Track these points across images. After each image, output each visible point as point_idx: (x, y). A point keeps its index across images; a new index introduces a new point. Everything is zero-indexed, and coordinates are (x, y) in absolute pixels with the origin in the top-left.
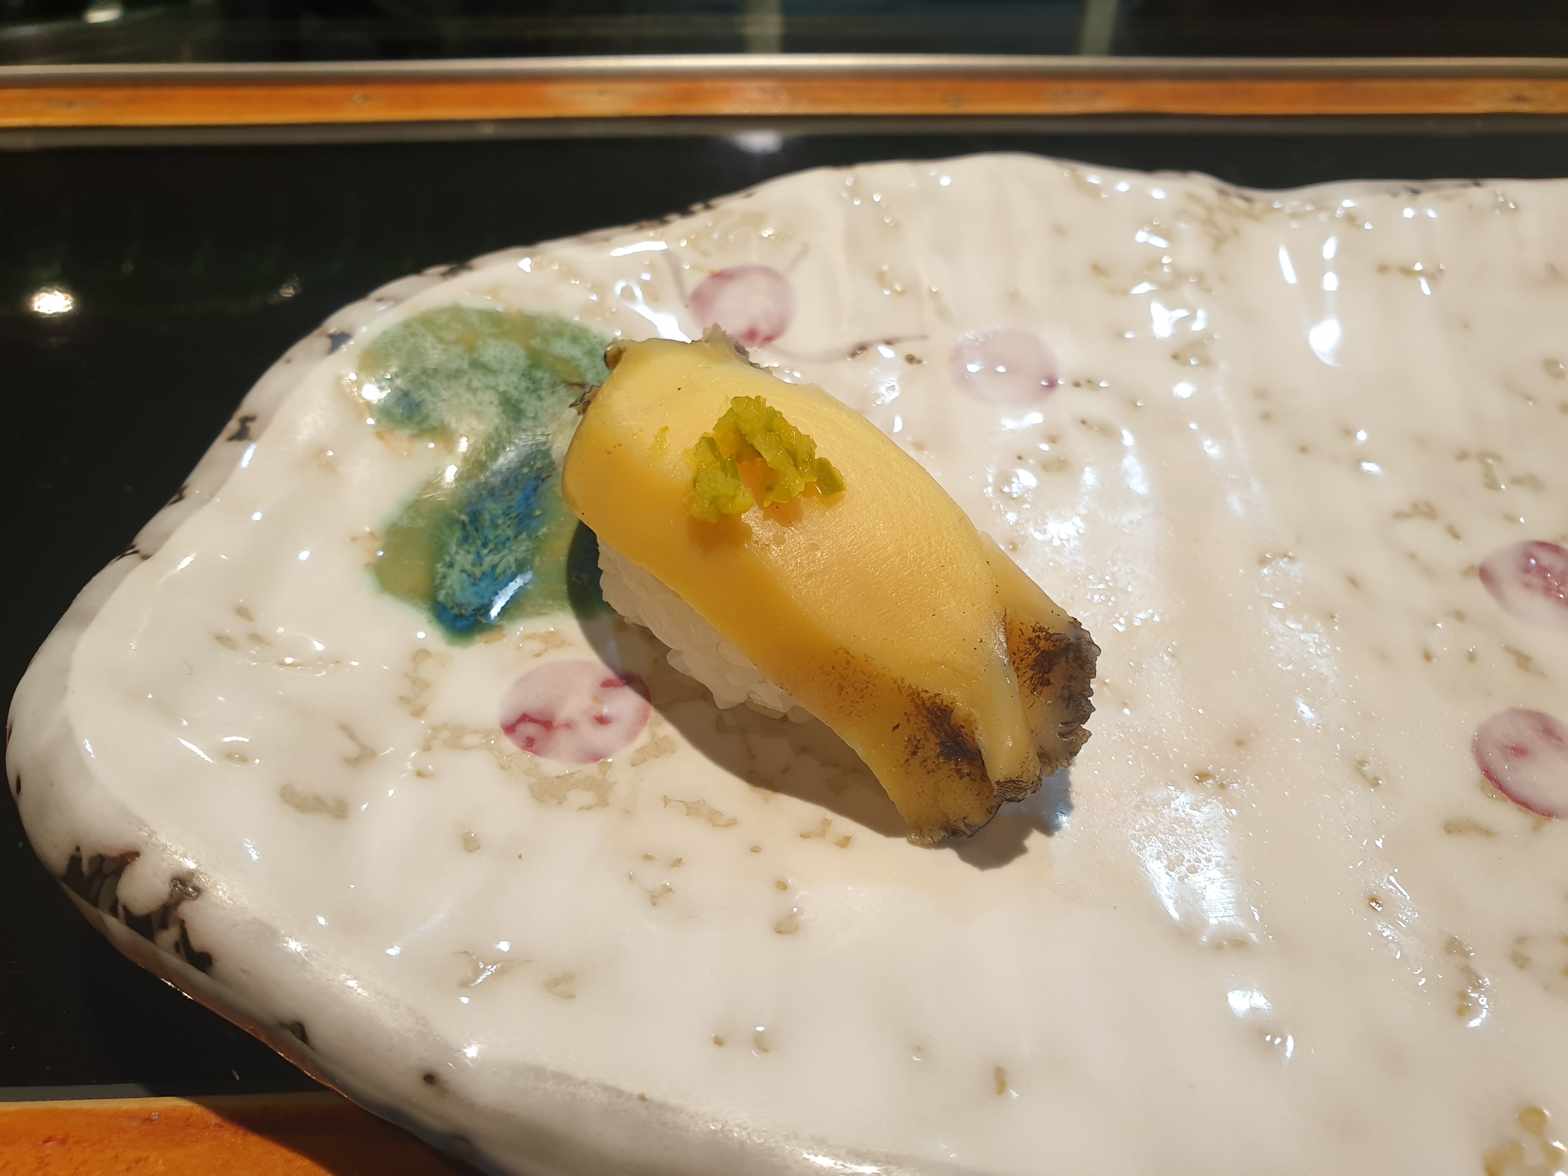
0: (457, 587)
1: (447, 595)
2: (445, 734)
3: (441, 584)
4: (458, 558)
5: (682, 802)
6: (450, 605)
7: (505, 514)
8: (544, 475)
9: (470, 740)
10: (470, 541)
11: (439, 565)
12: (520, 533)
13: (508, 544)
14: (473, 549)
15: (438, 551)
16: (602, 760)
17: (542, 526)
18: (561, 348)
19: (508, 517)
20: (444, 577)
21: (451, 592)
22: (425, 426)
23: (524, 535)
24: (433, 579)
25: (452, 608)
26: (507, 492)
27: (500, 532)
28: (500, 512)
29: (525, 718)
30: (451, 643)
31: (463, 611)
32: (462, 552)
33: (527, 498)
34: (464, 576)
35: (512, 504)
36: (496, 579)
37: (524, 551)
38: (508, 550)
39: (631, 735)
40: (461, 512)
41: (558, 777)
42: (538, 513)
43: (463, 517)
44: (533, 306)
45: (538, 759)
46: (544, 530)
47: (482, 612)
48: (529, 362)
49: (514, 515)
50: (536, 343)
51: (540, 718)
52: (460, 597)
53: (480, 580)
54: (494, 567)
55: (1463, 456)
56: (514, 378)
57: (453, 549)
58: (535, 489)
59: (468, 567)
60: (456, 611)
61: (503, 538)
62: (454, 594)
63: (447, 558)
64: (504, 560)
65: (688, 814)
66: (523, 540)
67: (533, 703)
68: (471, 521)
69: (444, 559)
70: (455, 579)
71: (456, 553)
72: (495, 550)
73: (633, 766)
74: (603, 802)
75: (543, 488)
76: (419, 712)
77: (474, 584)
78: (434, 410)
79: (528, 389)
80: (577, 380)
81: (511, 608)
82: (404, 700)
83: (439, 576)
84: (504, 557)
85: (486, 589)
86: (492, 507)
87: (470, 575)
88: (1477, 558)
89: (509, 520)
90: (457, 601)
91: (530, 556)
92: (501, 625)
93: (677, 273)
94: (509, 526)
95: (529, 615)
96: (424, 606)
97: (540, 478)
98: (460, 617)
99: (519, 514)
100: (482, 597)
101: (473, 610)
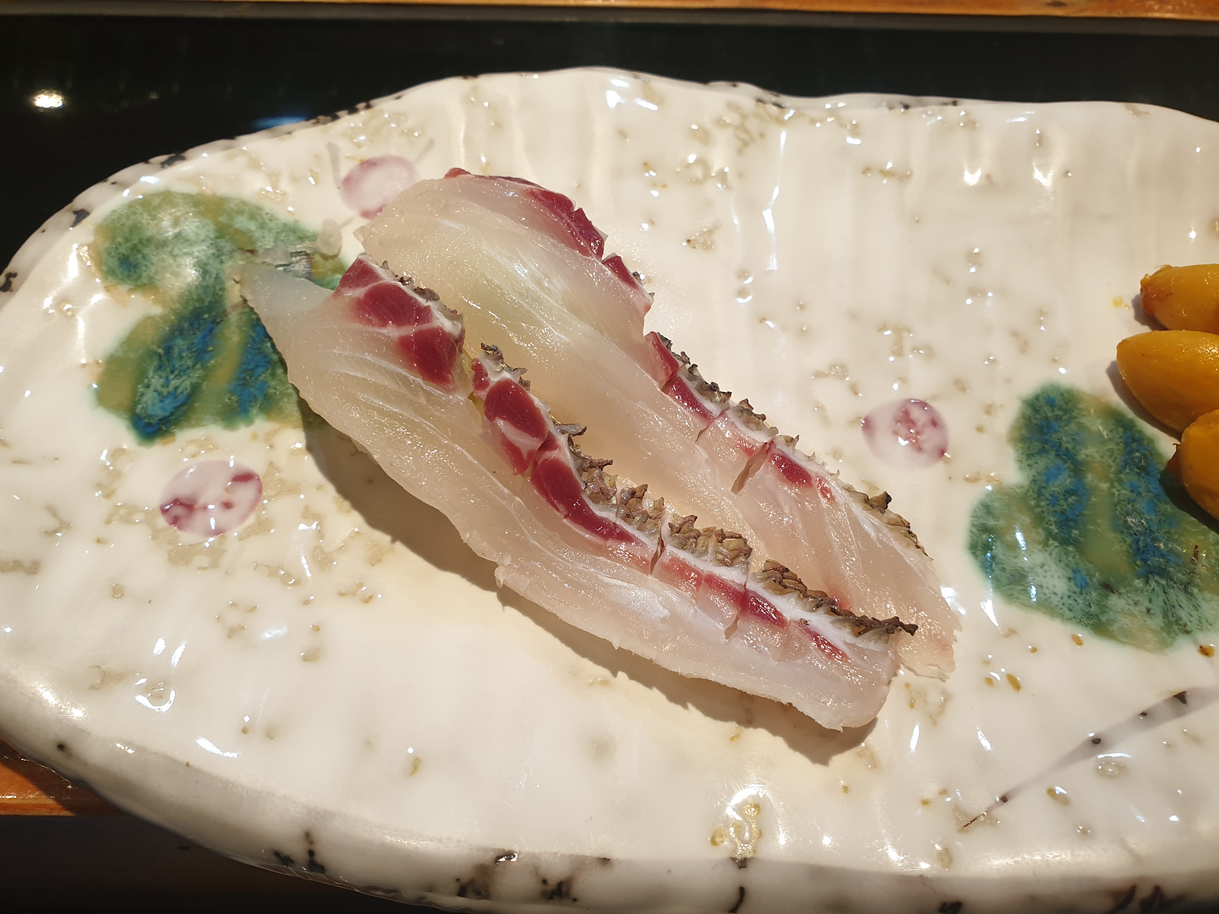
0: (150, 403)
1: (142, 408)
3: (139, 400)
4: (153, 381)
5: (267, 566)
6: (144, 416)
7: (189, 349)
8: (218, 320)
9: (137, 517)
10: (163, 368)
11: (140, 386)
12: (197, 363)
13: (188, 372)
14: (164, 375)
15: (141, 376)
16: (221, 534)
17: (212, 359)
18: (242, 222)
19: (190, 352)
20: (142, 395)
21: (145, 406)
22: (139, 283)
23: (198, 366)
24: (135, 396)
25: (145, 418)
26: (191, 333)
27: (183, 362)
28: (185, 347)
29: (177, 502)
30: (140, 444)
31: (151, 421)
32: (156, 377)
33: (204, 337)
34: (156, 394)
35: (194, 341)
36: (176, 398)
37: (199, 377)
38: (186, 376)
39: (244, 517)
40: (159, 347)
41: (190, 546)
42: (210, 348)
43: (160, 351)
44: (223, 190)
45: (179, 533)
46: (213, 362)
47: (164, 421)
48: (217, 234)
49: (194, 350)
50: (223, 219)
51: (187, 502)
52: (151, 411)
53: (166, 397)
54: (176, 388)
55: (883, 329)
56: (204, 247)
57: (151, 374)
58: (211, 330)
59: (159, 388)
60: (147, 421)
61: (185, 367)
62: (147, 408)
63: (146, 381)
64: (184, 384)
65: (269, 575)
66: (198, 369)
67: (183, 491)
68: (165, 354)
69: (143, 382)
70: (149, 397)
71: (153, 377)
72: (179, 376)
73: (240, 540)
74: (214, 565)
75: (216, 330)
76: (109, 495)
77: (161, 401)
78: (146, 271)
79: (214, 254)
80: (250, 248)
81: (182, 420)
82: (99, 486)
83: (139, 394)
84: (184, 381)
85: (169, 405)
86: (180, 343)
87: (160, 393)
88: (866, 409)
89: (190, 353)
90: (148, 413)
91: (200, 382)
92: (174, 432)
93: (335, 162)
94: (190, 358)
95: (193, 426)
96: (126, 417)
97: (215, 323)
98: (149, 424)
99: (198, 349)
100: (165, 411)
101: (158, 420)
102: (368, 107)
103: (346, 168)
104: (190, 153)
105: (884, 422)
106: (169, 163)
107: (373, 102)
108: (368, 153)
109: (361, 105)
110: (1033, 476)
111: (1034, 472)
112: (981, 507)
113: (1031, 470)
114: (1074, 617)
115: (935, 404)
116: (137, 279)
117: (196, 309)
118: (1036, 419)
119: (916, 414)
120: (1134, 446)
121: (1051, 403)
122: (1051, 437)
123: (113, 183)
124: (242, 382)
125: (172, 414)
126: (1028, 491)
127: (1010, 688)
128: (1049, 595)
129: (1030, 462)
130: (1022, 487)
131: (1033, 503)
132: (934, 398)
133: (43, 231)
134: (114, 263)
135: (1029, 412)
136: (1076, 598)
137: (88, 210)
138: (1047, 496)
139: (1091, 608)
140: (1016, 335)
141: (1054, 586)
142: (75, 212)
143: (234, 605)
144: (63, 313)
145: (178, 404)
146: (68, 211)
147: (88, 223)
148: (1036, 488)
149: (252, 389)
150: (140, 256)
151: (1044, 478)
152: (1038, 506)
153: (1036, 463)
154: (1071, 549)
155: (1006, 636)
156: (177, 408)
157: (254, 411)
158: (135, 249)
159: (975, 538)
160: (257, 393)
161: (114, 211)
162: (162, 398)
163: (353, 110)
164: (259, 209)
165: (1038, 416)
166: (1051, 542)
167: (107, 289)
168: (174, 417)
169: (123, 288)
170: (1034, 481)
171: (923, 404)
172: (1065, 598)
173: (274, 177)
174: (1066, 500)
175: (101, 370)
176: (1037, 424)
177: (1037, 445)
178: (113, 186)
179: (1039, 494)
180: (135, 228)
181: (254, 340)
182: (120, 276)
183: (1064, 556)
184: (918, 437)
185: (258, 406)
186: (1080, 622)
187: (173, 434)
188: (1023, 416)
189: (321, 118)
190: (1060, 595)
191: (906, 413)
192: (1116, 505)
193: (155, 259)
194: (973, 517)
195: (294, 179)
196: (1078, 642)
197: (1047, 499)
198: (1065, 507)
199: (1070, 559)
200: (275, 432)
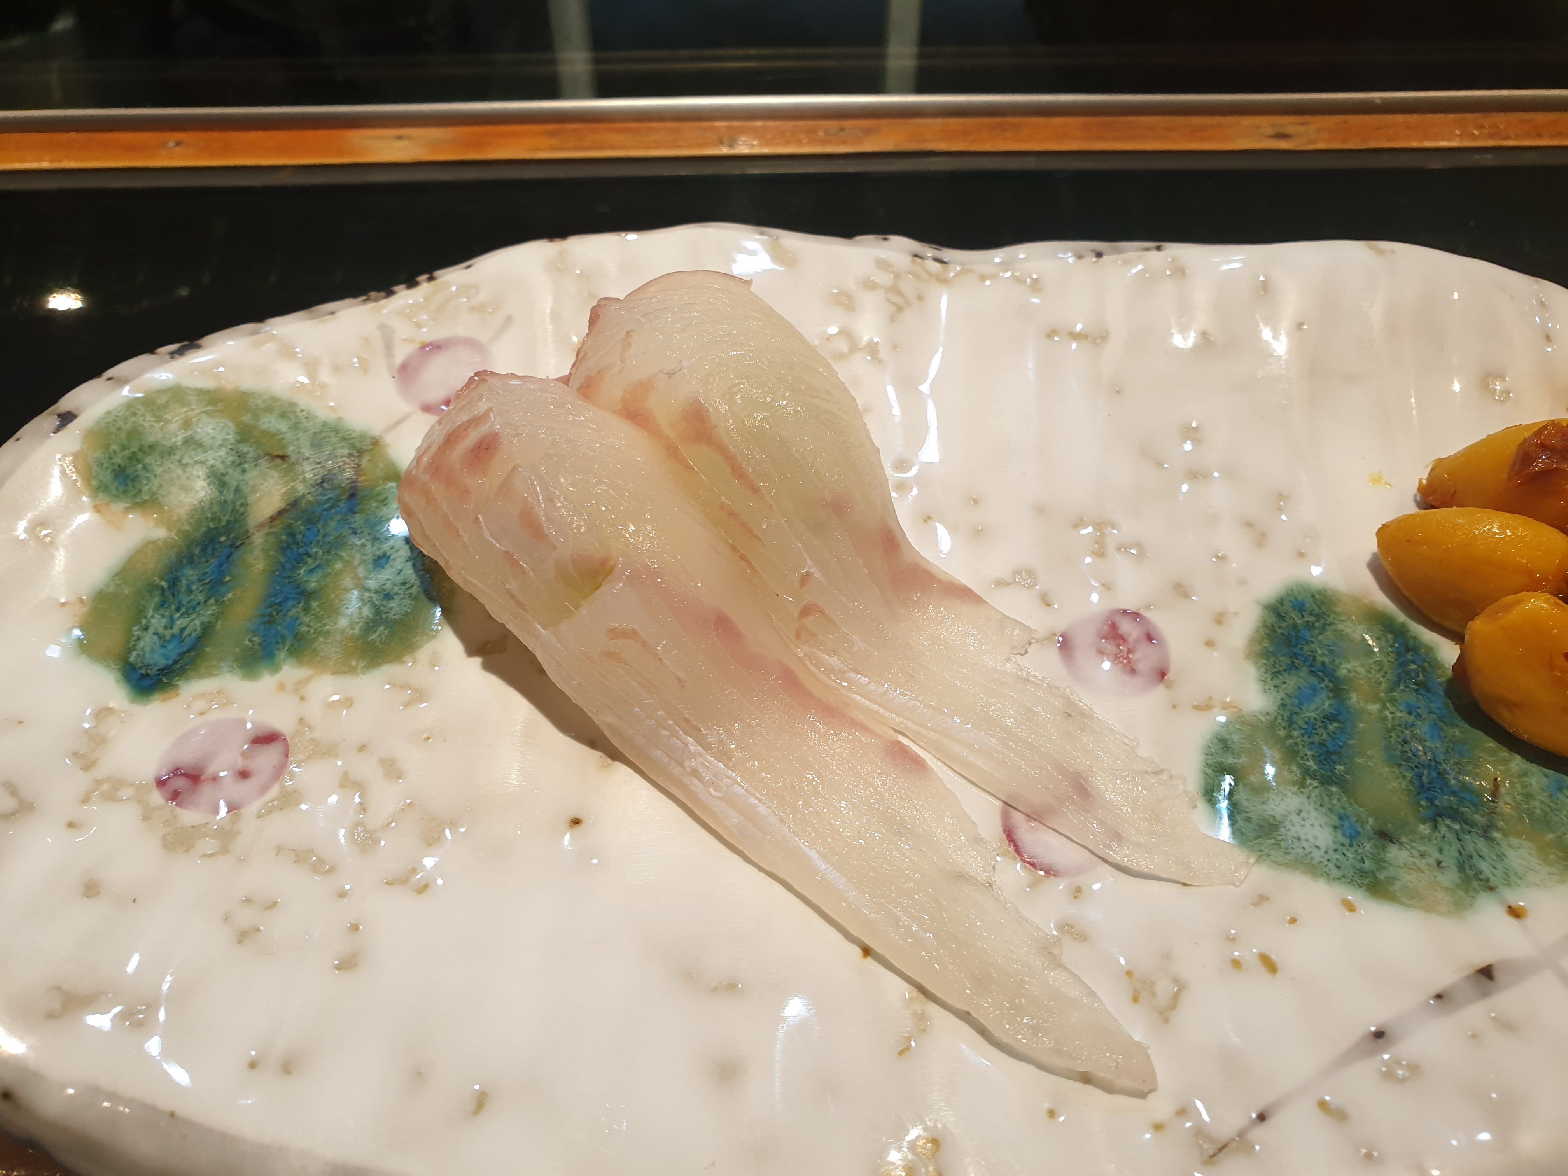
0: (147, 649)
1: (138, 655)
2: (106, 787)
3: (134, 646)
4: (153, 621)
5: (293, 850)
6: (140, 665)
7: (200, 580)
8: (238, 543)
9: (126, 793)
10: (166, 606)
11: (135, 628)
12: (210, 598)
13: (198, 609)
14: (167, 613)
15: (138, 615)
16: (234, 811)
17: (229, 592)
18: (270, 423)
19: (201, 584)
20: (139, 639)
21: (142, 653)
22: (138, 500)
23: (212, 601)
24: (128, 641)
25: (140, 668)
26: (204, 560)
27: (192, 597)
28: (196, 578)
29: (177, 772)
30: (133, 701)
31: (149, 672)
32: (157, 616)
33: (221, 565)
34: (156, 638)
35: (207, 570)
36: (182, 642)
37: (212, 615)
38: (196, 614)
39: (265, 789)
40: (161, 579)
41: (193, 827)
42: (228, 579)
43: (163, 583)
44: (248, 383)
45: (179, 810)
46: (230, 595)
47: (165, 672)
48: (238, 437)
49: (207, 581)
50: (247, 418)
51: (191, 772)
52: (149, 659)
53: (168, 642)
54: (183, 630)
55: (1080, 524)
56: (222, 452)
57: (151, 613)
58: (229, 557)
59: (160, 630)
60: (143, 671)
61: (195, 603)
62: (144, 655)
63: (144, 622)
64: (192, 624)
65: (295, 862)
66: (212, 605)
67: (187, 758)
68: (169, 587)
69: (141, 623)
70: (148, 641)
71: (153, 617)
72: (187, 614)
73: (259, 817)
74: (225, 850)
75: (235, 556)
76: (88, 766)
77: (163, 646)
78: (147, 485)
79: (234, 462)
80: (280, 453)
81: (189, 669)
82: (77, 755)
83: (134, 638)
84: (193, 620)
85: (173, 650)
86: (189, 575)
87: (161, 637)
88: (1063, 624)
89: (201, 586)
90: (145, 662)
91: (214, 620)
92: (178, 685)
93: (389, 347)
94: (201, 592)
95: (202, 677)
96: (116, 667)
97: (235, 547)
98: (146, 676)
99: (212, 580)
100: (167, 659)
101: (158, 670)
102: (431, 279)
103: (402, 353)
104: (206, 340)
105: (1085, 639)
106: (180, 352)
107: (437, 273)
108: (428, 334)
109: (423, 278)
110: (1282, 699)
111: (1282, 694)
112: (1215, 741)
113: (1278, 691)
114: (1344, 876)
115: (1151, 615)
116: (136, 495)
117: (210, 530)
118: (1280, 628)
119: (1126, 627)
120: (1409, 656)
121: (1300, 607)
122: (1302, 649)
123: (109, 379)
124: (267, 619)
125: (176, 662)
126: (1276, 718)
127: (1263, 971)
128: (1309, 850)
129: (1277, 682)
130: (1268, 714)
131: (1282, 733)
132: (1148, 607)
133: (18, 440)
134: (107, 476)
135: (1272, 619)
136: (1345, 852)
137: (75, 412)
138: (1301, 723)
139: (1364, 863)
140: (1249, 525)
141: (1316, 838)
142: (59, 416)
143: (248, 901)
144: (40, 540)
145: (185, 649)
146: (51, 414)
147: (75, 429)
148: (1286, 715)
149: (279, 628)
150: (140, 466)
151: (1296, 702)
152: (1290, 736)
153: (1284, 683)
154: (1334, 789)
155: (1255, 904)
156: (182, 655)
157: (282, 655)
158: (134, 458)
159: (1211, 781)
160: (286, 632)
161: (109, 412)
162: (164, 642)
163: (412, 283)
164: (293, 405)
165: (1284, 624)
166: (1309, 781)
167: (97, 509)
168: (178, 666)
169: (118, 507)
170: (1283, 706)
171: (1135, 616)
172: (1331, 852)
173: (311, 366)
174: (1325, 727)
175: (85, 609)
176: (1282, 634)
177: (1285, 660)
178: (108, 382)
179: (1291, 722)
180: (135, 433)
181: (283, 567)
182: (114, 492)
183: (1327, 799)
184: (1131, 656)
185: (286, 648)
186: (1351, 882)
187: (177, 686)
188: (1265, 625)
189: (373, 294)
190: (1323, 849)
191: (1114, 627)
192: (1389, 731)
193: (159, 470)
194: (1206, 754)
195: (337, 369)
196: (1350, 907)
197: (1301, 728)
198: (1324, 737)
199: (1335, 802)
200: (308, 679)
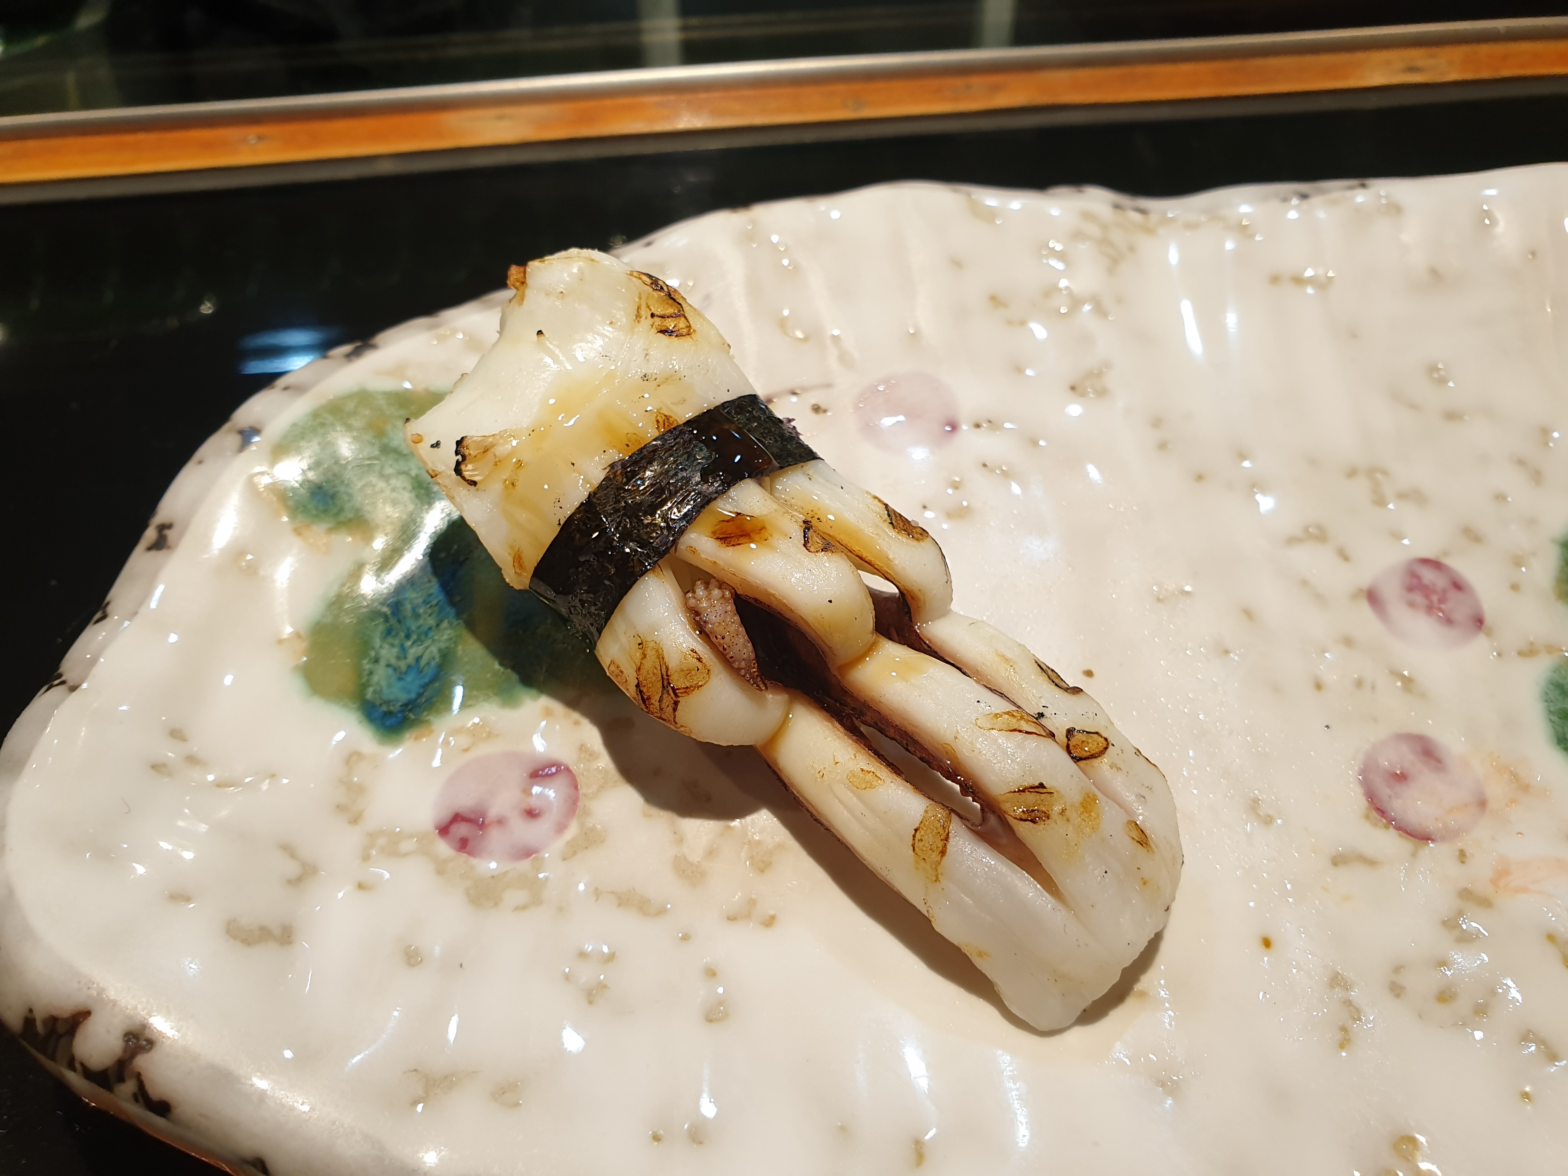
0: (383, 683)
1: (375, 692)
2: (382, 841)
3: (368, 681)
4: (383, 652)
5: (613, 892)
6: (378, 702)
7: (426, 602)
8: (462, 558)
9: (406, 846)
10: (393, 633)
11: (365, 662)
12: (442, 621)
13: (431, 634)
14: (397, 642)
15: (364, 647)
16: (534, 856)
19: (429, 606)
20: (371, 673)
21: (379, 689)
22: (342, 518)
23: (445, 624)
24: (360, 676)
25: (381, 705)
27: (421, 622)
28: (420, 600)
29: (457, 818)
30: (382, 742)
31: (392, 708)
32: (386, 646)
33: (447, 584)
34: (390, 670)
35: (432, 591)
36: (421, 672)
37: (447, 640)
38: (431, 640)
39: (561, 828)
40: (382, 604)
41: (493, 877)
42: (457, 598)
43: (386, 611)
45: (473, 861)
47: (410, 707)
49: (434, 602)
51: (472, 817)
52: (388, 694)
53: (406, 673)
54: (418, 659)
55: (1352, 473)
57: (377, 642)
58: (453, 574)
59: (393, 661)
60: (384, 708)
61: (425, 628)
62: (381, 690)
64: (428, 651)
65: (619, 905)
66: (446, 629)
67: (465, 801)
68: (394, 615)
69: (369, 655)
70: (381, 675)
71: (381, 647)
72: (418, 641)
73: (563, 861)
74: (536, 900)
75: (461, 573)
76: (355, 820)
77: (400, 679)
78: (349, 501)
81: (437, 701)
82: (340, 808)
83: (366, 673)
84: (427, 648)
85: (413, 683)
86: (411, 597)
87: (395, 669)
88: (1365, 580)
89: (429, 608)
90: (385, 697)
91: (453, 645)
92: (429, 720)
94: (430, 615)
96: (354, 706)
97: (456, 563)
98: (389, 714)
99: (439, 601)
100: (409, 692)
101: (401, 706)
104: (382, 338)
105: (1392, 591)
106: (356, 353)
112: (1551, 687)
115: (1448, 561)
116: (337, 515)
119: (1429, 576)
123: (286, 388)
124: (513, 639)
125: (420, 695)
132: (1446, 554)
133: (200, 462)
134: (303, 495)
137: (258, 426)
142: (241, 432)
143: (583, 955)
144: (240, 571)
145: (426, 680)
146: (229, 431)
147: (260, 444)
149: (529, 648)
150: (338, 482)
156: (425, 686)
157: (540, 677)
158: (331, 473)
160: (539, 651)
161: (296, 424)
162: (400, 674)
168: (424, 700)
169: (319, 528)
171: (1435, 564)
175: (307, 644)
178: (286, 392)
182: (314, 512)
184: (1443, 606)
185: (544, 669)
191: (1416, 577)
194: (1546, 701)
